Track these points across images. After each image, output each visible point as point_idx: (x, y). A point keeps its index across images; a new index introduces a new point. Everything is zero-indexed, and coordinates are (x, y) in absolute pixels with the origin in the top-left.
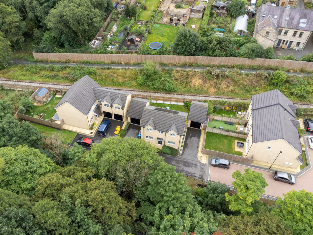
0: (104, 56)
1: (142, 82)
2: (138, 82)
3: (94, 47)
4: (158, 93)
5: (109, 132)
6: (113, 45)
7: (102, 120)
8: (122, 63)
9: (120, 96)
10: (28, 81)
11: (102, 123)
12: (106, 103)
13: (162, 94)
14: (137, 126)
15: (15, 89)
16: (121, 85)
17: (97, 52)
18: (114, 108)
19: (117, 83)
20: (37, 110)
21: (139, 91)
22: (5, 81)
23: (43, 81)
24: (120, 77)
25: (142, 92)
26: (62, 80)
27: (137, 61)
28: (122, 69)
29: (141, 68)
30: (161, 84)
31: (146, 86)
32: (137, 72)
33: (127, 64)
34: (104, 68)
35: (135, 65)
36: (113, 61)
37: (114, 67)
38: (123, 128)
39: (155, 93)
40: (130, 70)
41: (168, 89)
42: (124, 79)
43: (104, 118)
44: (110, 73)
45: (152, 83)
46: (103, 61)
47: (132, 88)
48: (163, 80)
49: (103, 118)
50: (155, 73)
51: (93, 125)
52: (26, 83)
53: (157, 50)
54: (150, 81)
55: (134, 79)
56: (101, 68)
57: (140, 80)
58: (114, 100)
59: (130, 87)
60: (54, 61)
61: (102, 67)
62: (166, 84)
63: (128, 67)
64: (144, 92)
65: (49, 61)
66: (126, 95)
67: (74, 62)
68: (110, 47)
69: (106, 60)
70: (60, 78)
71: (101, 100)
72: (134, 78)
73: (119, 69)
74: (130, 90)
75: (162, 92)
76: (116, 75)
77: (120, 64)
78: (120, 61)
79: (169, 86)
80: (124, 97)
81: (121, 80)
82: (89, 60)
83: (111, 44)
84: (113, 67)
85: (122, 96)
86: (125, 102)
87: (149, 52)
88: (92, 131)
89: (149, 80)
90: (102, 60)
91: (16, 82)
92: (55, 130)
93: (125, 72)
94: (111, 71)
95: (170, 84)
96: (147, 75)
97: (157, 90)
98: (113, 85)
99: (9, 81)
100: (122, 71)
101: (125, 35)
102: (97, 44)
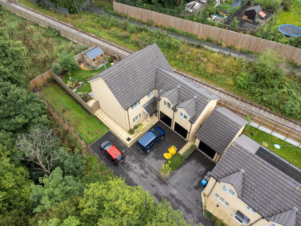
0: (199, 27)
1: (244, 84)
2: (238, 81)
3: (191, 11)
4: (265, 110)
5: (155, 150)
6: (220, 16)
7: (154, 123)
8: (223, 43)
9: (196, 97)
10: (93, 35)
11: (150, 130)
12: (167, 101)
13: (272, 115)
14: (207, 158)
15: (72, 40)
16: (208, 77)
17: (191, 18)
18: (177, 114)
19: (202, 72)
20: (79, 74)
21: (232, 96)
22: (70, 28)
23: (109, 40)
24: (210, 64)
25: (237, 99)
26: (131, 45)
27: (249, 47)
28: (219, 53)
29: (252, 60)
30: (277, 98)
31: (248, 93)
32: (242, 66)
33: (230, 48)
34: (193, 45)
35: (242, 52)
36: (210, 38)
37: (209, 48)
38: (182, 152)
39: (261, 108)
40: (232, 59)
41: (288, 110)
42: (216, 70)
43: (159, 121)
44: (199, 55)
45: (261, 91)
46: (196, 34)
47: (224, 87)
48: (284, 93)
49: (157, 120)
50: (276, 75)
51: (136, 127)
52: (90, 37)
53: (291, 38)
54: (259, 87)
55: (233, 75)
56: (189, 44)
57: (241, 79)
58: (184, 101)
59: (221, 85)
60: (134, 19)
61: (190, 42)
62: (287, 100)
63: (229, 53)
64: (242, 100)
65: (128, 18)
66: (207, 99)
67: (157, 26)
68: (214, 17)
69: (200, 33)
70: (130, 42)
71: (162, 93)
72: (233, 73)
73: (215, 52)
74: (220, 89)
75: (274, 111)
76: (205, 60)
77: (218, 45)
78: (221, 40)
79: (293, 106)
80: (201, 101)
81: (210, 69)
82: (177, 29)
83: (217, 13)
84: (206, 47)
85: (199, 99)
86: (201, 112)
87: (276, 38)
88: (131, 137)
89: (257, 84)
90: (195, 32)
91: (80, 33)
92: (84, 112)
93: (222, 58)
94: (202, 51)
95: (296, 104)
96: (258, 75)
97: (267, 105)
98: (196, 73)
99: (74, 29)
100: (218, 56)
101: (244, 5)
102: (196, 8)
